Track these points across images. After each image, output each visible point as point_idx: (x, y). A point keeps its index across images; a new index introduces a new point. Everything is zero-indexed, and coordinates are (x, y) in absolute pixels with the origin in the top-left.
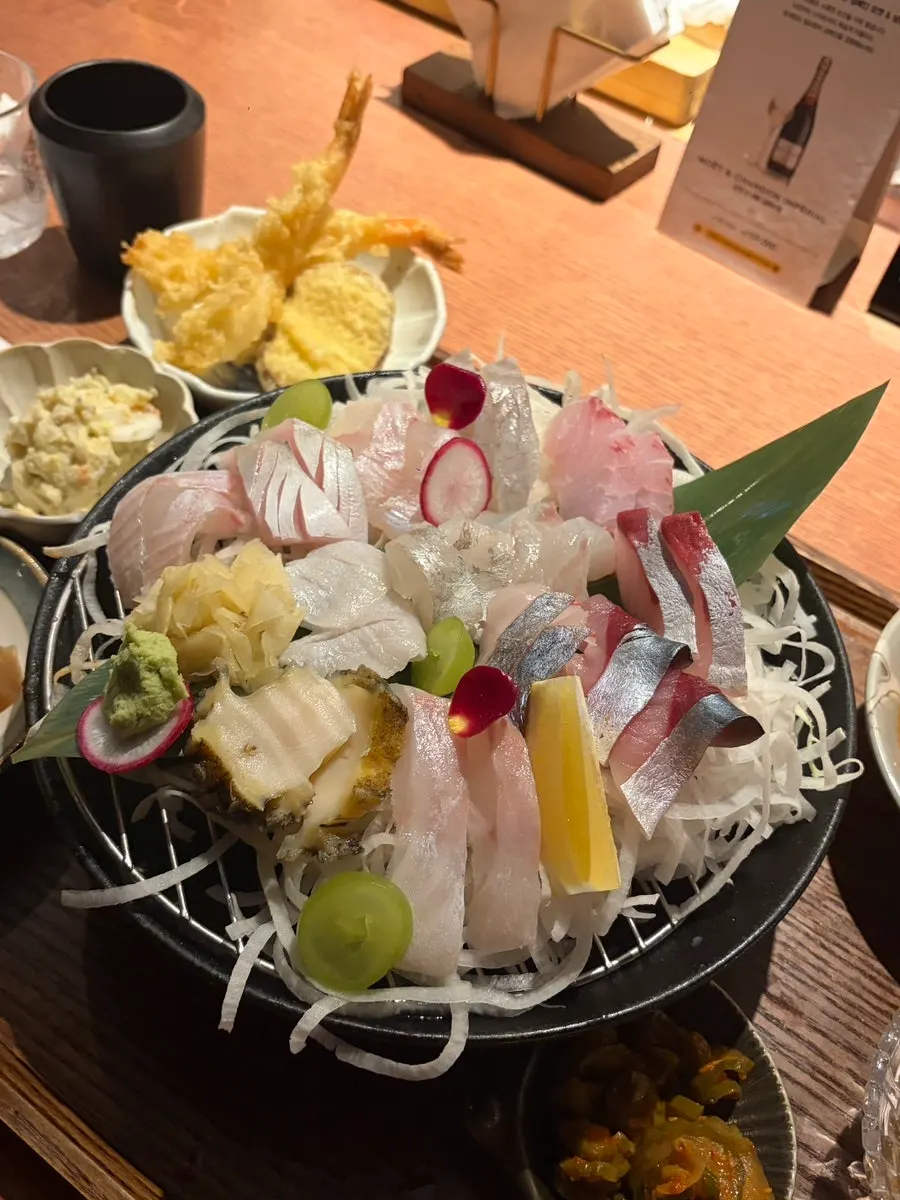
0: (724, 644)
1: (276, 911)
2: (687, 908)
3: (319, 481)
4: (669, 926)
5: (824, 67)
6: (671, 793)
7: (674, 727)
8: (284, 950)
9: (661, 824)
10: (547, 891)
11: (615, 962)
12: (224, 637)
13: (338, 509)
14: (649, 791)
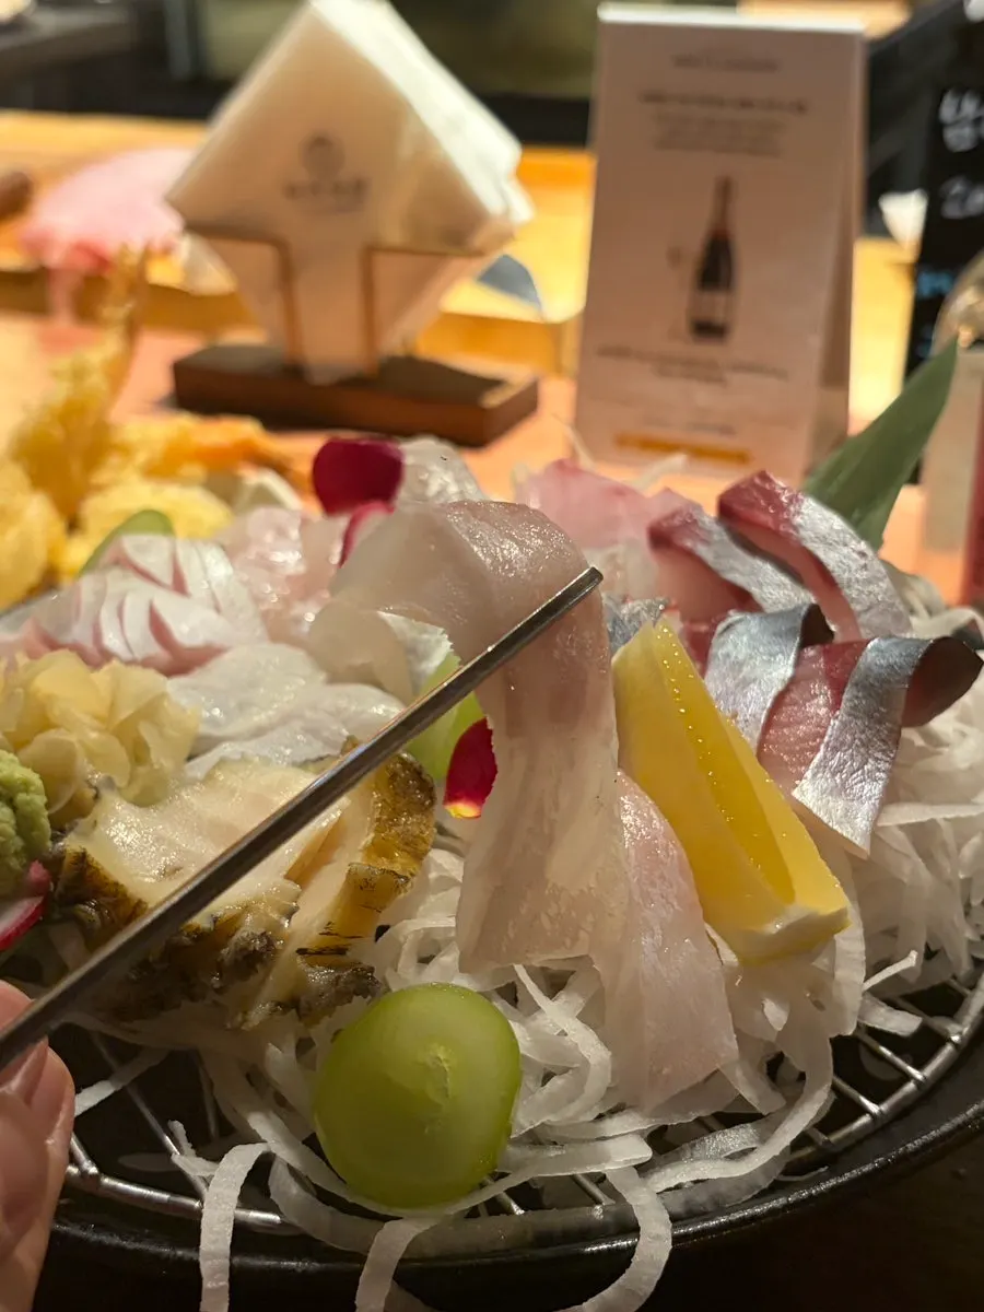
0: (870, 608)
1: (258, 1123)
2: (967, 1013)
3: (179, 585)
4: (949, 1048)
5: (725, 190)
6: (874, 789)
7: (842, 693)
8: (291, 1169)
9: (876, 834)
10: (730, 957)
11: (884, 1107)
12: (73, 738)
13: (218, 609)
14: (842, 790)
